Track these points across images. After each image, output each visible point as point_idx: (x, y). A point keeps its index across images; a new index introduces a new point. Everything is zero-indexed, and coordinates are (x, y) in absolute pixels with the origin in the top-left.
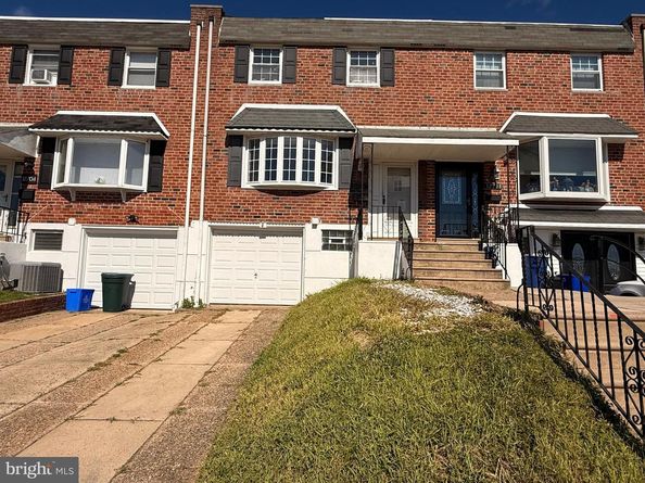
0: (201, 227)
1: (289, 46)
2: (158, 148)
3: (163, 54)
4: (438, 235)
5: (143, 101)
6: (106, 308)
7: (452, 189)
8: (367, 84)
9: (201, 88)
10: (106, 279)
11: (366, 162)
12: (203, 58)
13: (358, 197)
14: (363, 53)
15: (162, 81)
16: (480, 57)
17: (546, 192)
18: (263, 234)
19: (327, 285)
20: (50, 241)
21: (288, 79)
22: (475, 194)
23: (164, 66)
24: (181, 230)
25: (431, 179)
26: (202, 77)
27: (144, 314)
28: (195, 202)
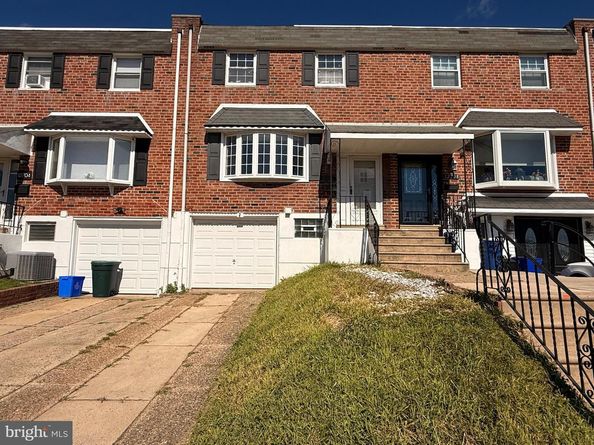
0: (183, 217)
1: (262, 51)
2: (142, 145)
3: (147, 59)
4: (401, 222)
5: (129, 102)
6: (96, 294)
7: (413, 179)
8: (334, 85)
9: (182, 90)
11: (334, 156)
12: (183, 63)
13: (328, 188)
14: (330, 57)
15: (146, 84)
16: (436, 59)
17: (500, 181)
18: (240, 223)
19: (300, 270)
20: (44, 232)
21: (262, 81)
22: (435, 184)
23: (148, 71)
24: (164, 221)
25: (394, 171)
26: (183, 79)
27: (131, 298)
28: (177, 195)
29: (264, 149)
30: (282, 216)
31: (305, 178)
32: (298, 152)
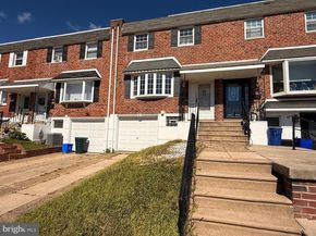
2: (97, 84)
3: (99, 44)
5: (91, 64)
7: (234, 93)
8: (188, 44)
9: (114, 56)
10: (77, 139)
11: (187, 83)
12: (115, 43)
13: (183, 100)
14: (185, 30)
15: (99, 55)
16: (248, 22)
17: (288, 91)
18: (140, 119)
20: (59, 124)
21: (151, 47)
22: (247, 95)
23: (100, 48)
24: (106, 119)
25: (221, 89)
26: (114, 50)
27: (93, 154)
28: (111, 106)
29: (151, 81)
30: (160, 115)
31: (172, 95)
32: (168, 82)
